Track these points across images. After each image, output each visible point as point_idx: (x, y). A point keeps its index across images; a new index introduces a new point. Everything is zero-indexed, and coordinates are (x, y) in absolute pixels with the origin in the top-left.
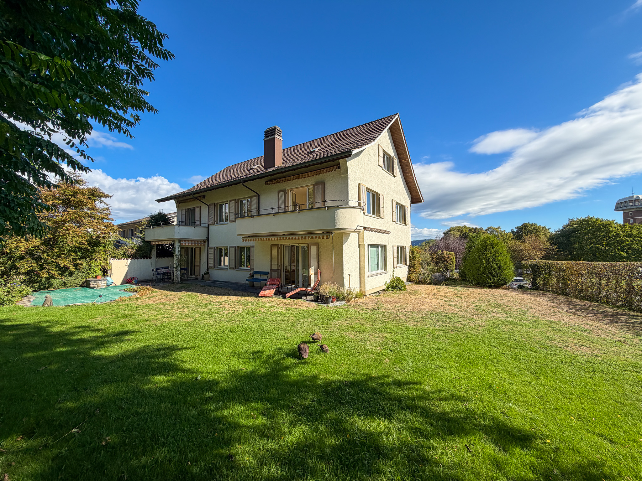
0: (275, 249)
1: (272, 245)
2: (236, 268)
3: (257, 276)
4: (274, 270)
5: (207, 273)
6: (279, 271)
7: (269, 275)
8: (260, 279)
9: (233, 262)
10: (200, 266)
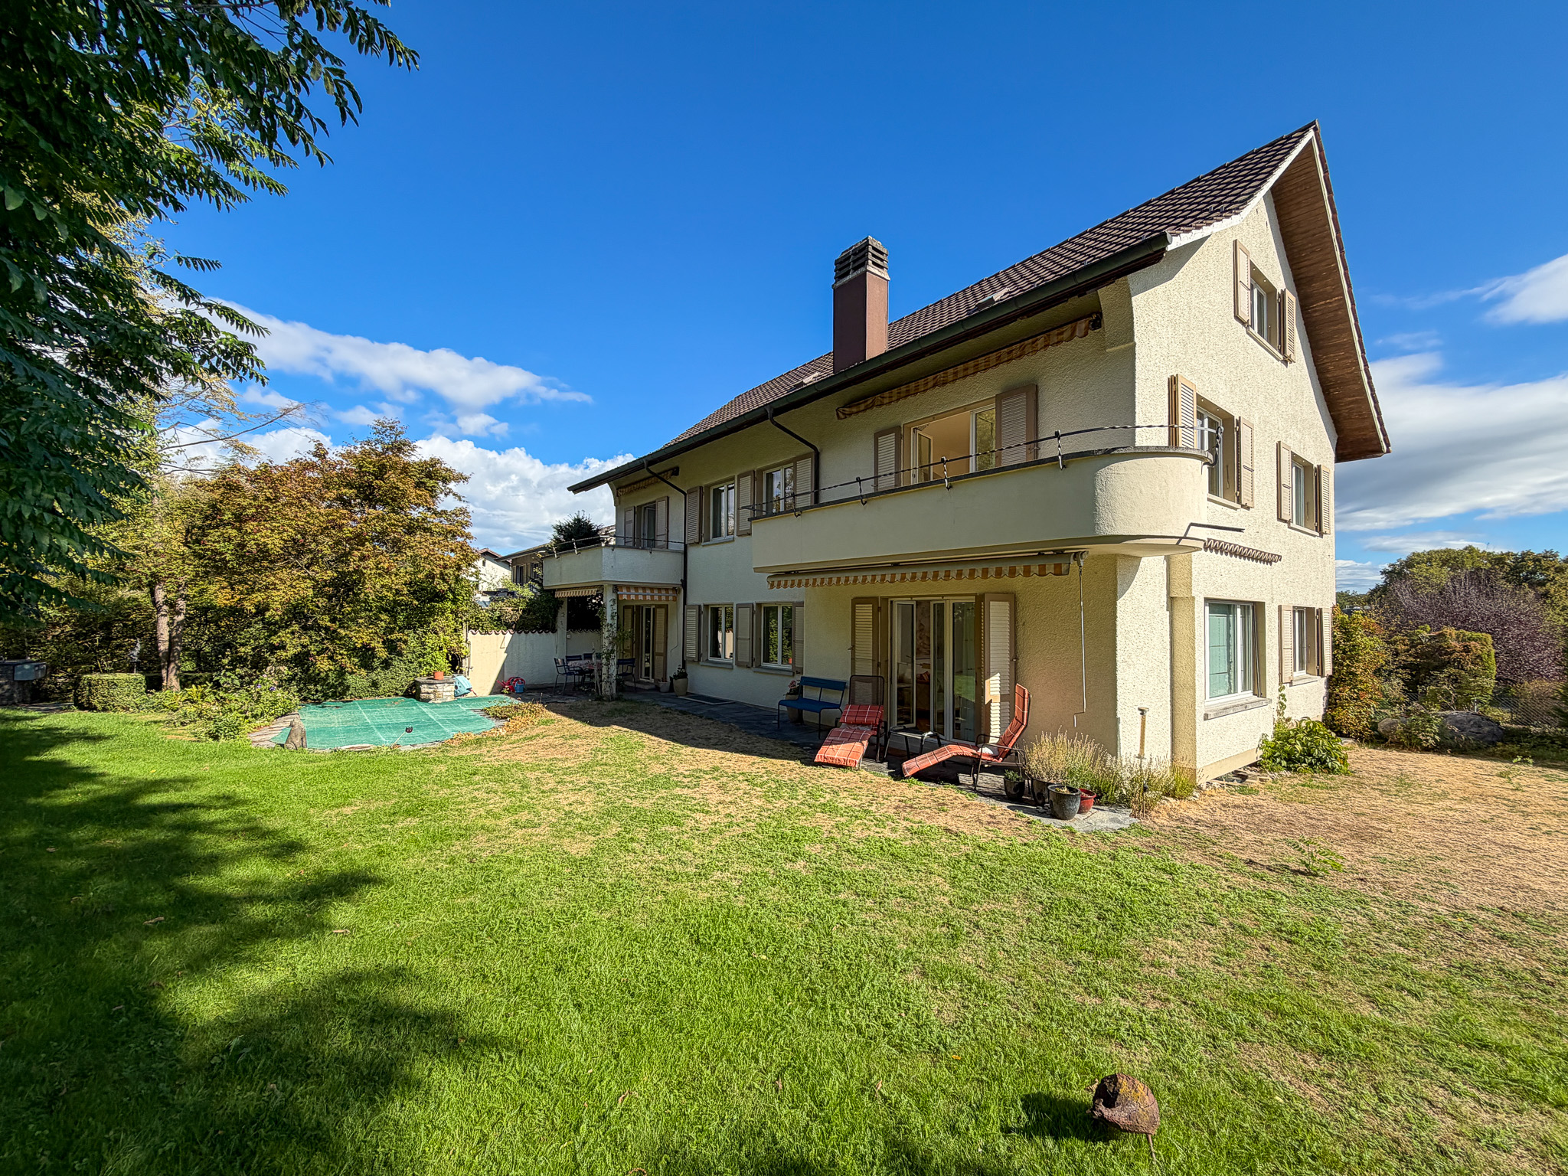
0: (866, 612)
1: (857, 601)
2: (753, 664)
3: (810, 693)
4: (863, 679)
5: (683, 675)
6: (878, 681)
7: (847, 691)
8: (819, 702)
9: (746, 646)
10: (665, 655)
